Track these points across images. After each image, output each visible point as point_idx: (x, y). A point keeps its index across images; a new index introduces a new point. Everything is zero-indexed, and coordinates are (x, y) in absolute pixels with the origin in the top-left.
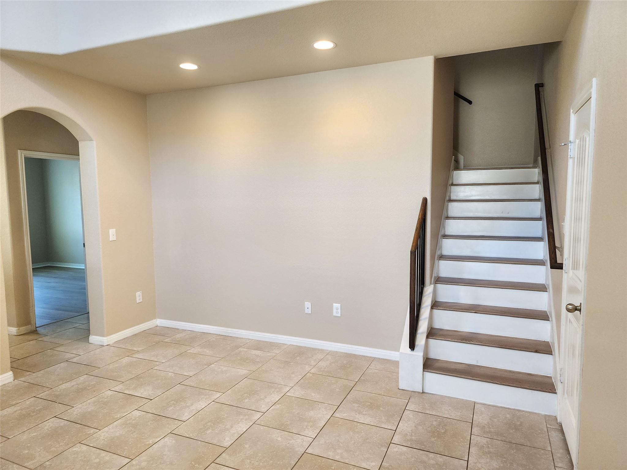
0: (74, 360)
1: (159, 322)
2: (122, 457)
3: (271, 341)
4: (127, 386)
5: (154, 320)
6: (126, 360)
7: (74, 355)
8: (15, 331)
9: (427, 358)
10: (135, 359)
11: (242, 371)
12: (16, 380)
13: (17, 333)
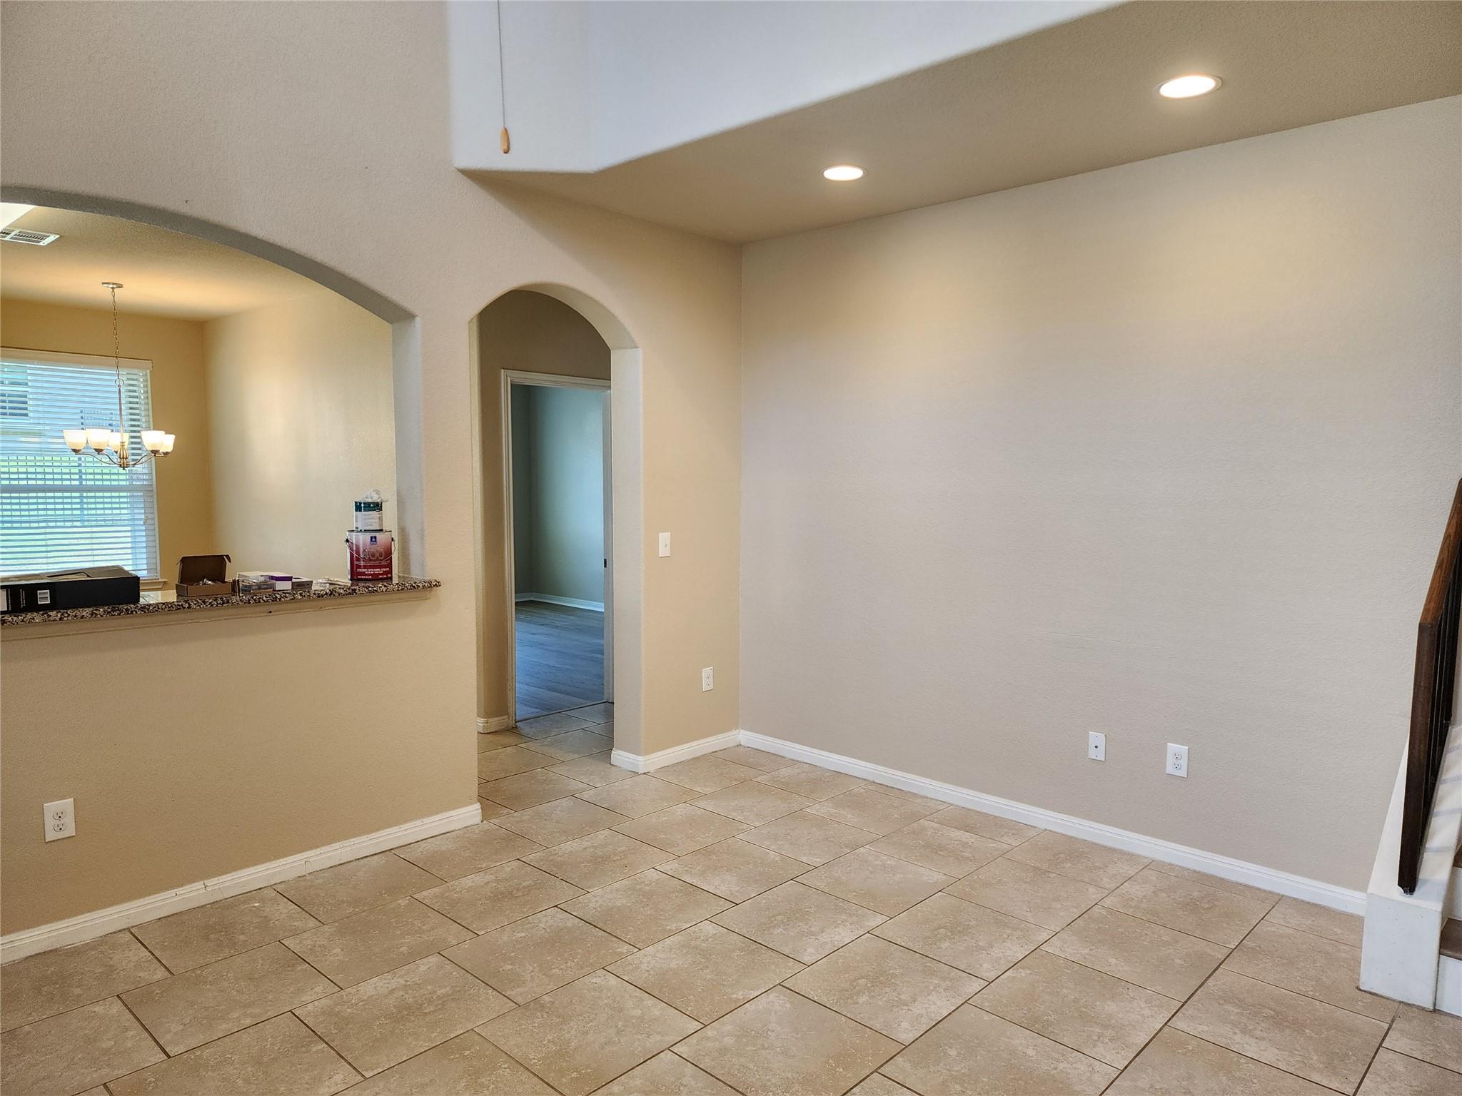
0: (586, 796)
1: (744, 737)
2: (685, 1016)
3: (996, 815)
4: (686, 866)
5: (734, 732)
6: (681, 810)
7: (585, 786)
8: (482, 725)
9: (1449, 919)
10: (699, 812)
11: (931, 875)
12: (485, 822)
13: (484, 729)
